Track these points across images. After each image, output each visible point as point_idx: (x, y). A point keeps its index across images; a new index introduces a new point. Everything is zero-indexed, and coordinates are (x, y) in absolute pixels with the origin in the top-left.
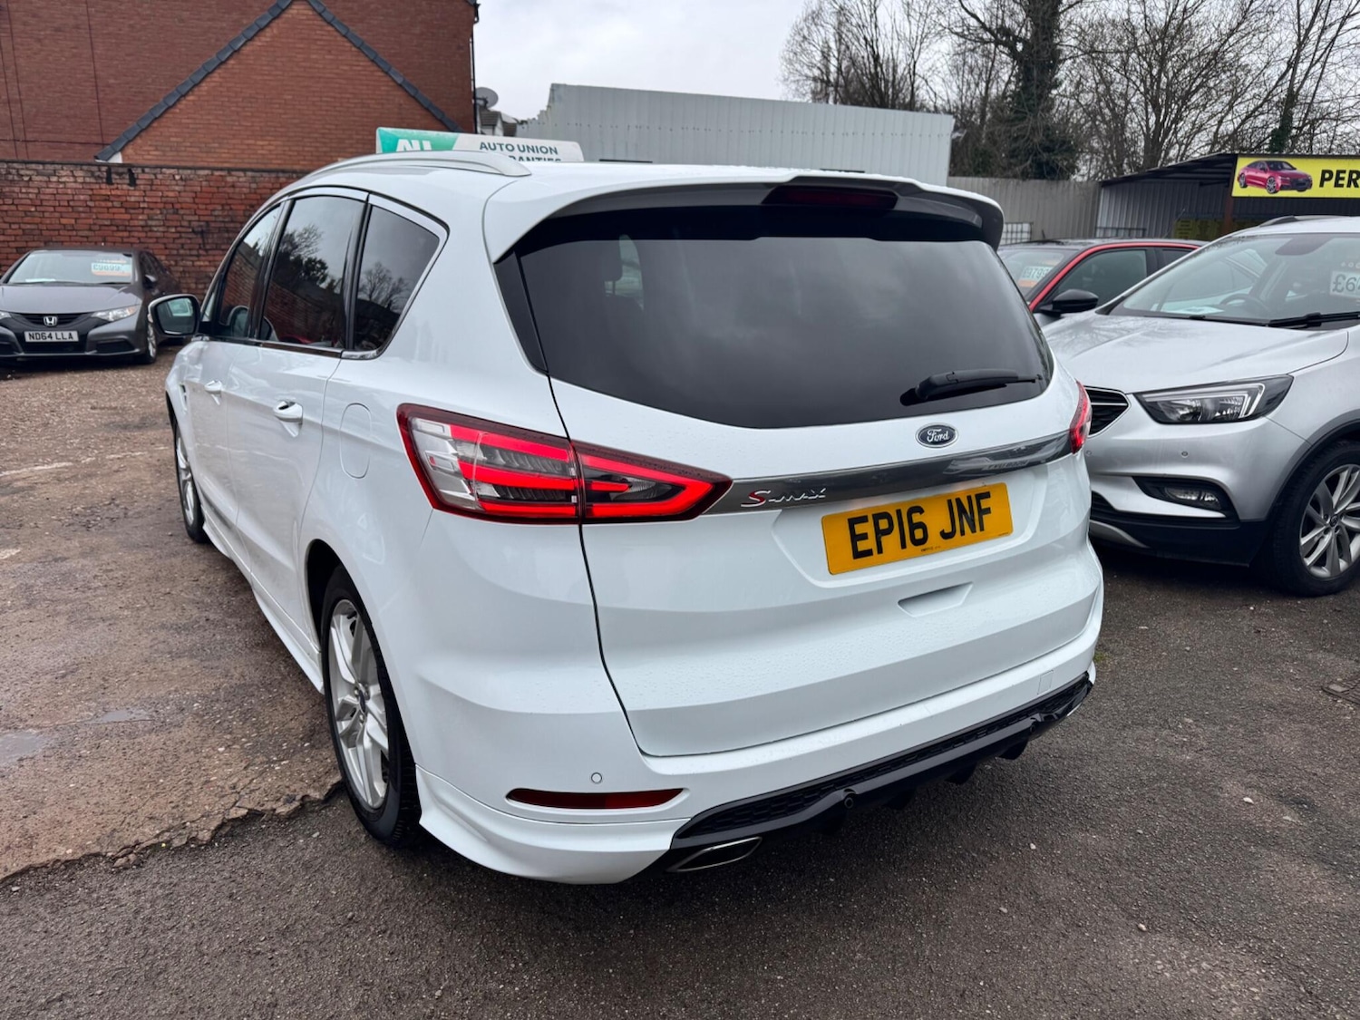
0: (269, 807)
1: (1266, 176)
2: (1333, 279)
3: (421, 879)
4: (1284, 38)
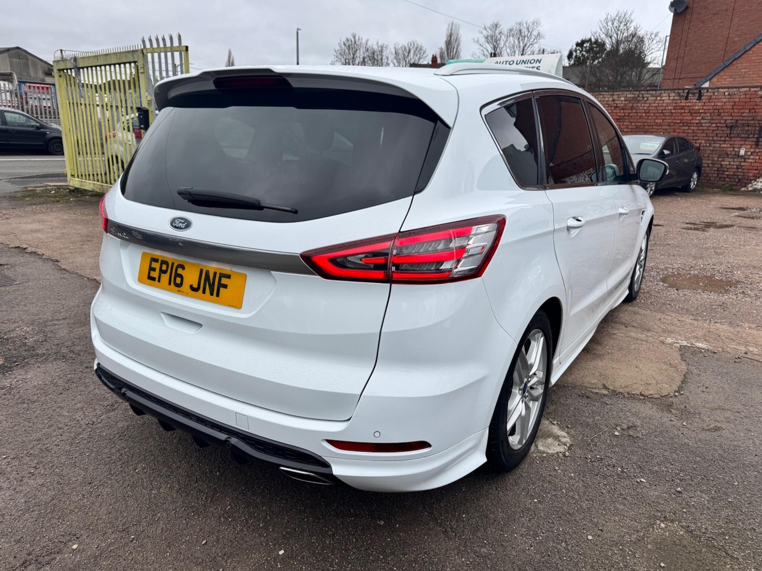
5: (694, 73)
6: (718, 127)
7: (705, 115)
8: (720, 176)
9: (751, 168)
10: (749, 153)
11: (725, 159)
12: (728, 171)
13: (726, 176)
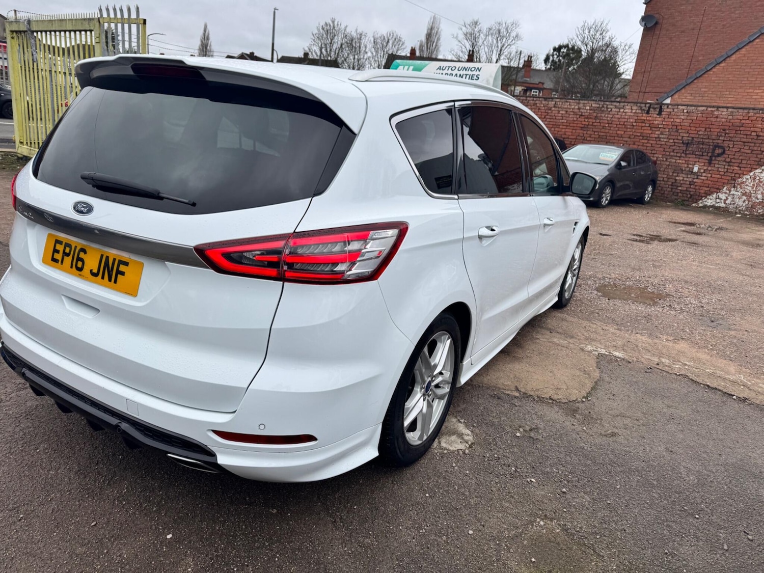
5: (658, 87)
6: (675, 143)
7: (664, 130)
8: (674, 190)
9: (703, 185)
10: (702, 171)
11: (679, 174)
12: (681, 186)
13: (679, 191)
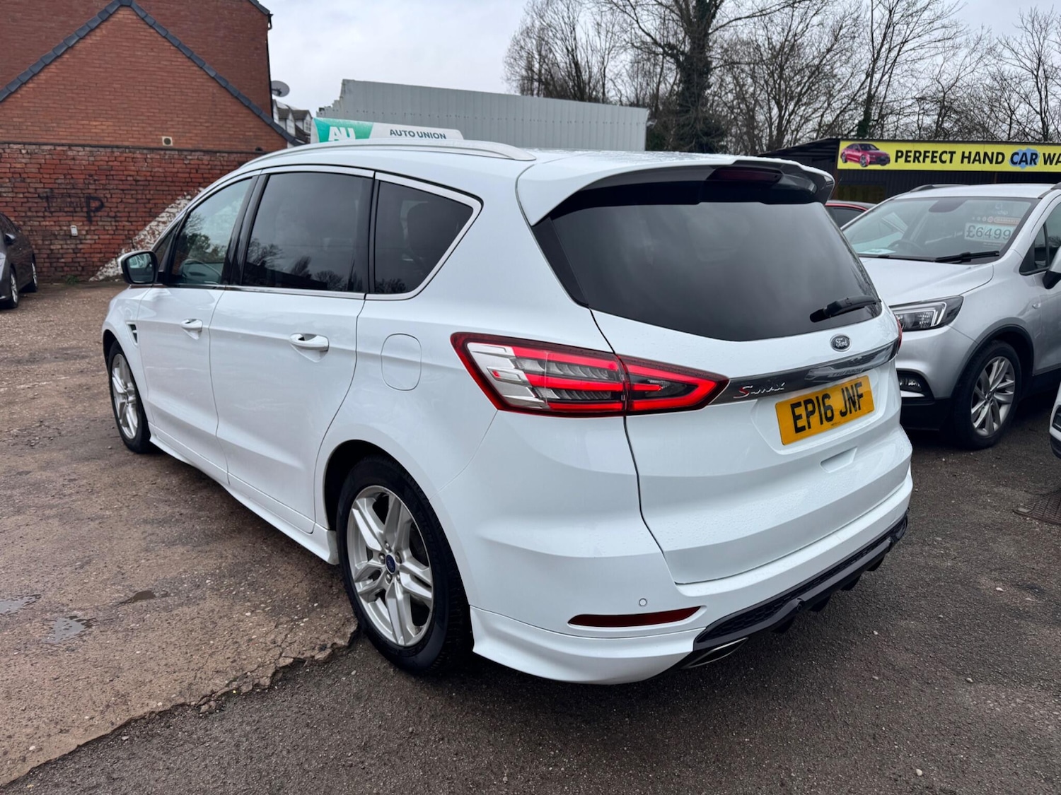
0: (308, 655)
1: (860, 154)
2: (967, 229)
3: (451, 698)
4: (863, 56)
6: (27, 197)
8: (55, 265)
9: (92, 251)
10: (84, 232)
11: (53, 241)
12: (63, 258)
13: (63, 265)
